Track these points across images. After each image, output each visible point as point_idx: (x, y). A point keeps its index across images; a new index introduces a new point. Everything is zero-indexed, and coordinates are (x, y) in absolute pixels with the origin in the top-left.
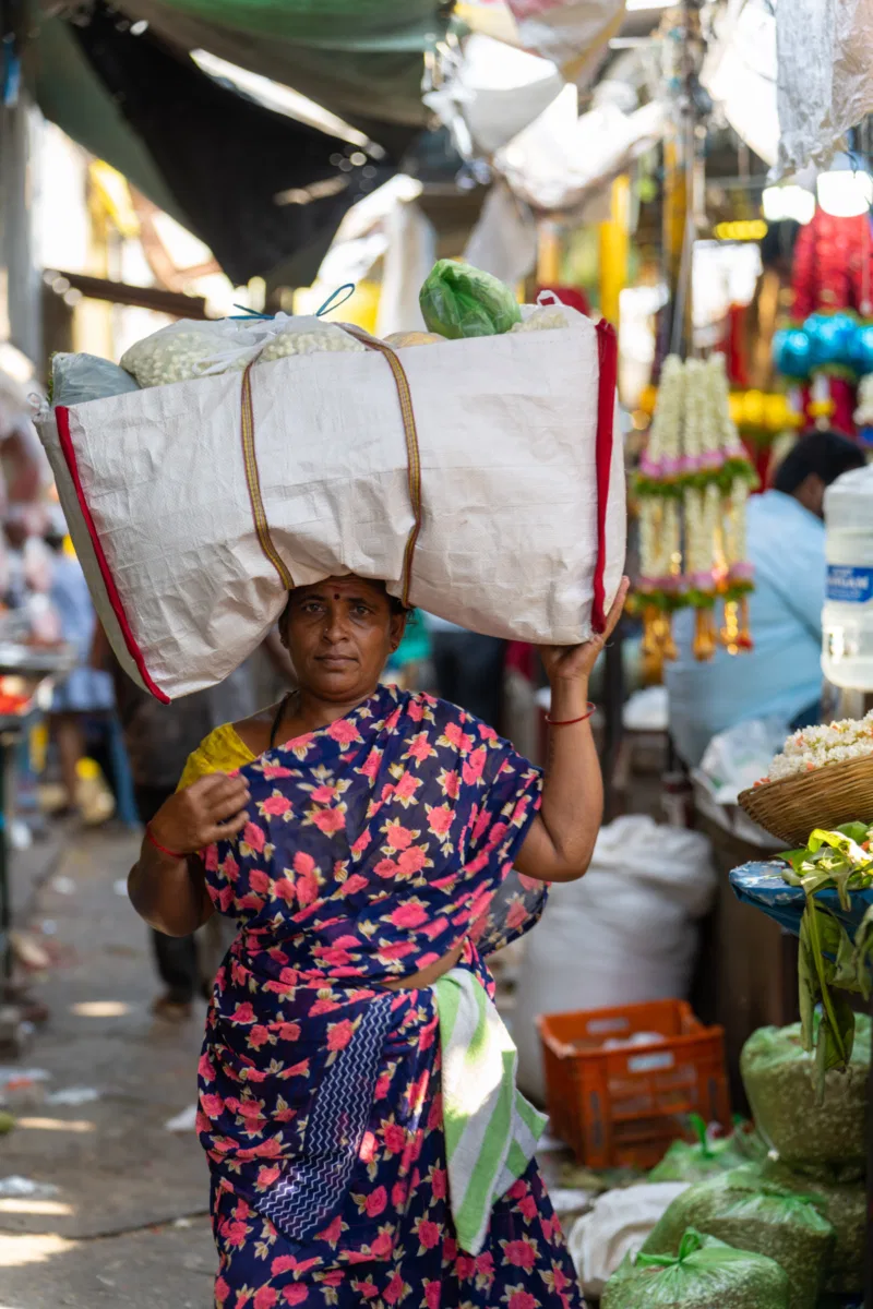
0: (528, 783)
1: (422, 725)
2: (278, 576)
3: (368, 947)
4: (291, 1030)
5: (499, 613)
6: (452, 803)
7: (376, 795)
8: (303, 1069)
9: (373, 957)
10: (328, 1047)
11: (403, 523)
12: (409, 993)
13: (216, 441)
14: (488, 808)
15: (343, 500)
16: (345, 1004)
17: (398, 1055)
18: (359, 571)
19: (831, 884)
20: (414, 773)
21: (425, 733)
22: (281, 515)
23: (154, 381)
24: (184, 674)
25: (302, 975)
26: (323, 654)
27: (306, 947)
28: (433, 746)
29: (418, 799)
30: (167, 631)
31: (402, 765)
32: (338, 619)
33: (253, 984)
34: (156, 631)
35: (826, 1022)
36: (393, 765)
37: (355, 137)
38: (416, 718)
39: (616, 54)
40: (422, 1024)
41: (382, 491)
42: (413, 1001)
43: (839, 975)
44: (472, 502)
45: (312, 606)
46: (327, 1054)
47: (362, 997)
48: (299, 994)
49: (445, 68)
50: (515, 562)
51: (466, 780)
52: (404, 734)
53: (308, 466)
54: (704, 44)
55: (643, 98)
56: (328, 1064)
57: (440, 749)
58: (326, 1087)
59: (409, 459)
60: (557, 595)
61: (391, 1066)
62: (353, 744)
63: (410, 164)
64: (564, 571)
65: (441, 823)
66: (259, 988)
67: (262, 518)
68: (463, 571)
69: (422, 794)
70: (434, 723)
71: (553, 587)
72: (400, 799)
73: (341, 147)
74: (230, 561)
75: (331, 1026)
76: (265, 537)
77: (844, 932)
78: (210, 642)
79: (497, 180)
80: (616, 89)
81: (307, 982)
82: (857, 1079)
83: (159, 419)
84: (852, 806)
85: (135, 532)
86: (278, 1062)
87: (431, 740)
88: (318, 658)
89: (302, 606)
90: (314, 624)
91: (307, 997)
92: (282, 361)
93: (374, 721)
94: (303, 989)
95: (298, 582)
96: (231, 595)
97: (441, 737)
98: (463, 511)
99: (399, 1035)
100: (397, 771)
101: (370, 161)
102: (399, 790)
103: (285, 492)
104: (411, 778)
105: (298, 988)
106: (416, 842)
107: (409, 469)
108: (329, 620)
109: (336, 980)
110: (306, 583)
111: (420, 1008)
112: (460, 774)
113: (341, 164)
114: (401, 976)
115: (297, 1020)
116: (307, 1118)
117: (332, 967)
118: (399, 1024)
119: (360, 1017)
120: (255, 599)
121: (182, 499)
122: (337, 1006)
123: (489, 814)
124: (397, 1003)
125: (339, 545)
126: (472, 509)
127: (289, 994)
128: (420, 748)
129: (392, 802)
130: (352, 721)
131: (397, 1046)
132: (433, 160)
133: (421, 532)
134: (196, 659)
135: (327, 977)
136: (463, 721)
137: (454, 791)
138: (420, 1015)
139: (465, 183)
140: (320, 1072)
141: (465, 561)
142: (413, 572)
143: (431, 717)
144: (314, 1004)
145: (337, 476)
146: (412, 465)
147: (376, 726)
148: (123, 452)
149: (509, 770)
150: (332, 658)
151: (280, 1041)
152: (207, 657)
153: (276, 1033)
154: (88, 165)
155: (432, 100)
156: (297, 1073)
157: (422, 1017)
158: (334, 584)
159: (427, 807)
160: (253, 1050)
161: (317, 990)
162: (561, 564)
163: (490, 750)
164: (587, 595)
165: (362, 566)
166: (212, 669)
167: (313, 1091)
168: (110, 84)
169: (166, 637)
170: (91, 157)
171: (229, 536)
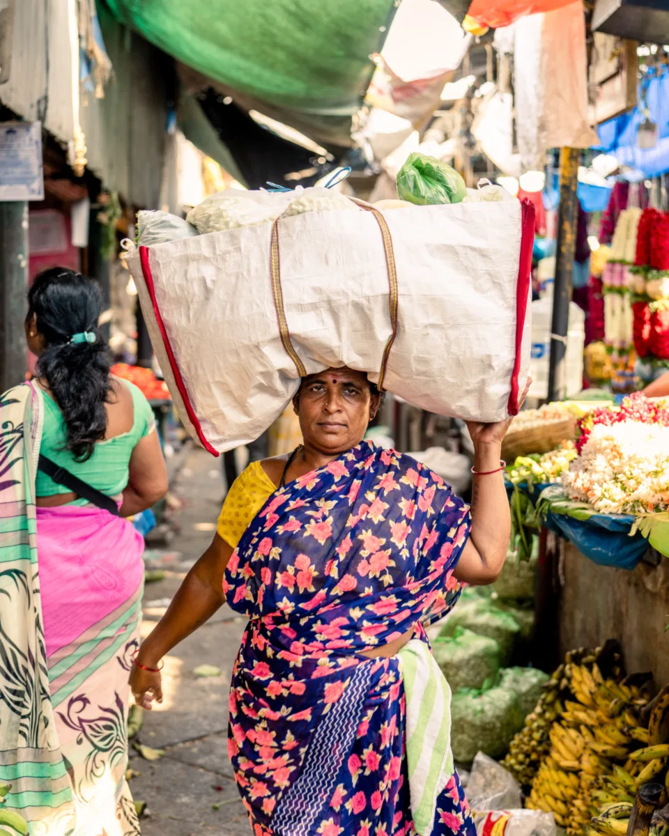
0: (465, 514)
1: (390, 468)
2: (295, 368)
3: (354, 627)
4: (299, 687)
5: (445, 399)
6: (409, 522)
7: (354, 511)
8: (307, 715)
9: (357, 633)
10: (325, 701)
11: (383, 333)
12: (383, 661)
13: (253, 272)
14: (437, 529)
15: (342, 315)
16: (338, 670)
17: (375, 706)
18: (351, 366)
19: (525, 481)
20: (383, 499)
21: (392, 473)
22: (299, 325)
23: (209, 230)
24: (229, 435)
25: (308, 648)
26: (323, 421)
27: (309, 625)
28: (398, 482)
29: (386, 517)
30: (217, 406)
31: (374, 493)
32: (334, 397)
33: (270, 652)
34: (208, 406)
35: (521, 541)
36: (368, 492)
37: (321, 151)
38: (387, 463)
39: (434, 119)
40: (391, 683)
41: (370, 310)
42: (386, 667)
43: (528, 520)
44: (433, 320)
45: (316, 387)
46: (324, 705)
47: (349, 665)
48: (304, 662)
49: (361, 123)
50: (459, 363)
51: (421, 508)
52: (376, 472)
53: (318, 290)
54: (473, 116)
55: (446, 137)
56: (324, 712)
57: (402, 485)
58: (322, 728)
59: (390, 288)
60: (486, 388)
61: (370, 713)
62: (343, 477)
63: (344, 163)
64: (492, 371)
65: (400, 534)
66: (274, 655)
67: (285, 327)
68: (422, 368)
69: (388, 513)
70: (399, 468)
71: (483, 382)
72: (372, 516)
73: (314, 155)
74: (262, 357)
75: (327, 685)
76: (287, 341)
77: (530, 502)
78: (247, 413)
79: (383, 172)
80: (435, 133)
81: (310, 653)
82: (533, 564)
83: (212, 255)
84: (534, 447)
85: (194, 335)
86: (287, 708)
87: (396, 478)
88: (320, 424)
89: (310, 387)
90: (317, 400)
91: (310, 665)
92: (300, 217)
93: (358, 462)
94: (307, 659)
95: (309, 371)
96: (262, 381)
97: (403, 477)
98: (426, 326)
99: (375, 691)
100: (370, 496)
101: (327, 162)
102: (371, 510)
103: (301, 308)
104: (381, 502)
105: (305, 657)
106: (384, 548)
107: (390, 294)
108: (328, 397)
109: (331, 652)
110: (315, 372)
111: (391, 672)
112: (416, 503)
113: (314, 162)
114: (376, 646)
115: (303, 680)
116: (307, 747)
117: (328, 641)
118: (376, 684)
119: (349, 678)
120: (278, 385)
121: (228, 312)
122: (332, 671)
123: (437, 534)
124: (374, 669)
125: (339, 347)
126: (433, 326)
127: (297, 661)
128: (388, 482)
129: (367, 518)
130: (342, 462)
131: (373, 699)
132: (355, 162)
133: (396, 339)
134: (238, 425)
135: (324, 650)
136: (419, 469)
137: (411, 514)
138: (390, 678)
139: (368, 173)
140: (318, 718)
141: (425, 361)
142: (388, 367)
143: (396, 463)
144: (315, 669)
145: (339, 298)
146: (392, 292)
147: (359, 466)
148: (187, 279)
149: (451, 504)
150: (330, 424)
151: (290, 694)
152: (245, 424)
153: (288, 688)
154: (203, 159)
155: (355, 136)
156: (302, 718)
157: (392, 679)
158: (333, 373)
159: (392, 523)
160: (270, 697)
161: (318, 660)
162: (490, 366)
163: (437, 489)
164: (506, 388)
165: (354, 362)
166: (250, 432)
167: (312, 731)
168: (215, 124)
169: (216, 410)
170: (204, 155)
171: (260, 339)
